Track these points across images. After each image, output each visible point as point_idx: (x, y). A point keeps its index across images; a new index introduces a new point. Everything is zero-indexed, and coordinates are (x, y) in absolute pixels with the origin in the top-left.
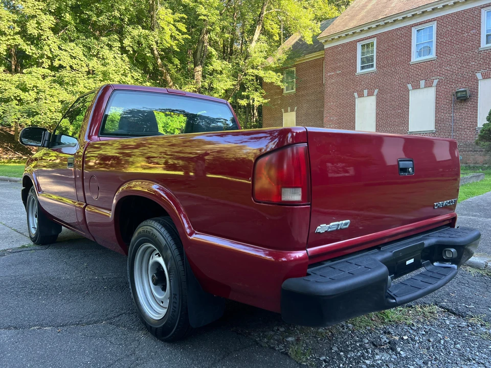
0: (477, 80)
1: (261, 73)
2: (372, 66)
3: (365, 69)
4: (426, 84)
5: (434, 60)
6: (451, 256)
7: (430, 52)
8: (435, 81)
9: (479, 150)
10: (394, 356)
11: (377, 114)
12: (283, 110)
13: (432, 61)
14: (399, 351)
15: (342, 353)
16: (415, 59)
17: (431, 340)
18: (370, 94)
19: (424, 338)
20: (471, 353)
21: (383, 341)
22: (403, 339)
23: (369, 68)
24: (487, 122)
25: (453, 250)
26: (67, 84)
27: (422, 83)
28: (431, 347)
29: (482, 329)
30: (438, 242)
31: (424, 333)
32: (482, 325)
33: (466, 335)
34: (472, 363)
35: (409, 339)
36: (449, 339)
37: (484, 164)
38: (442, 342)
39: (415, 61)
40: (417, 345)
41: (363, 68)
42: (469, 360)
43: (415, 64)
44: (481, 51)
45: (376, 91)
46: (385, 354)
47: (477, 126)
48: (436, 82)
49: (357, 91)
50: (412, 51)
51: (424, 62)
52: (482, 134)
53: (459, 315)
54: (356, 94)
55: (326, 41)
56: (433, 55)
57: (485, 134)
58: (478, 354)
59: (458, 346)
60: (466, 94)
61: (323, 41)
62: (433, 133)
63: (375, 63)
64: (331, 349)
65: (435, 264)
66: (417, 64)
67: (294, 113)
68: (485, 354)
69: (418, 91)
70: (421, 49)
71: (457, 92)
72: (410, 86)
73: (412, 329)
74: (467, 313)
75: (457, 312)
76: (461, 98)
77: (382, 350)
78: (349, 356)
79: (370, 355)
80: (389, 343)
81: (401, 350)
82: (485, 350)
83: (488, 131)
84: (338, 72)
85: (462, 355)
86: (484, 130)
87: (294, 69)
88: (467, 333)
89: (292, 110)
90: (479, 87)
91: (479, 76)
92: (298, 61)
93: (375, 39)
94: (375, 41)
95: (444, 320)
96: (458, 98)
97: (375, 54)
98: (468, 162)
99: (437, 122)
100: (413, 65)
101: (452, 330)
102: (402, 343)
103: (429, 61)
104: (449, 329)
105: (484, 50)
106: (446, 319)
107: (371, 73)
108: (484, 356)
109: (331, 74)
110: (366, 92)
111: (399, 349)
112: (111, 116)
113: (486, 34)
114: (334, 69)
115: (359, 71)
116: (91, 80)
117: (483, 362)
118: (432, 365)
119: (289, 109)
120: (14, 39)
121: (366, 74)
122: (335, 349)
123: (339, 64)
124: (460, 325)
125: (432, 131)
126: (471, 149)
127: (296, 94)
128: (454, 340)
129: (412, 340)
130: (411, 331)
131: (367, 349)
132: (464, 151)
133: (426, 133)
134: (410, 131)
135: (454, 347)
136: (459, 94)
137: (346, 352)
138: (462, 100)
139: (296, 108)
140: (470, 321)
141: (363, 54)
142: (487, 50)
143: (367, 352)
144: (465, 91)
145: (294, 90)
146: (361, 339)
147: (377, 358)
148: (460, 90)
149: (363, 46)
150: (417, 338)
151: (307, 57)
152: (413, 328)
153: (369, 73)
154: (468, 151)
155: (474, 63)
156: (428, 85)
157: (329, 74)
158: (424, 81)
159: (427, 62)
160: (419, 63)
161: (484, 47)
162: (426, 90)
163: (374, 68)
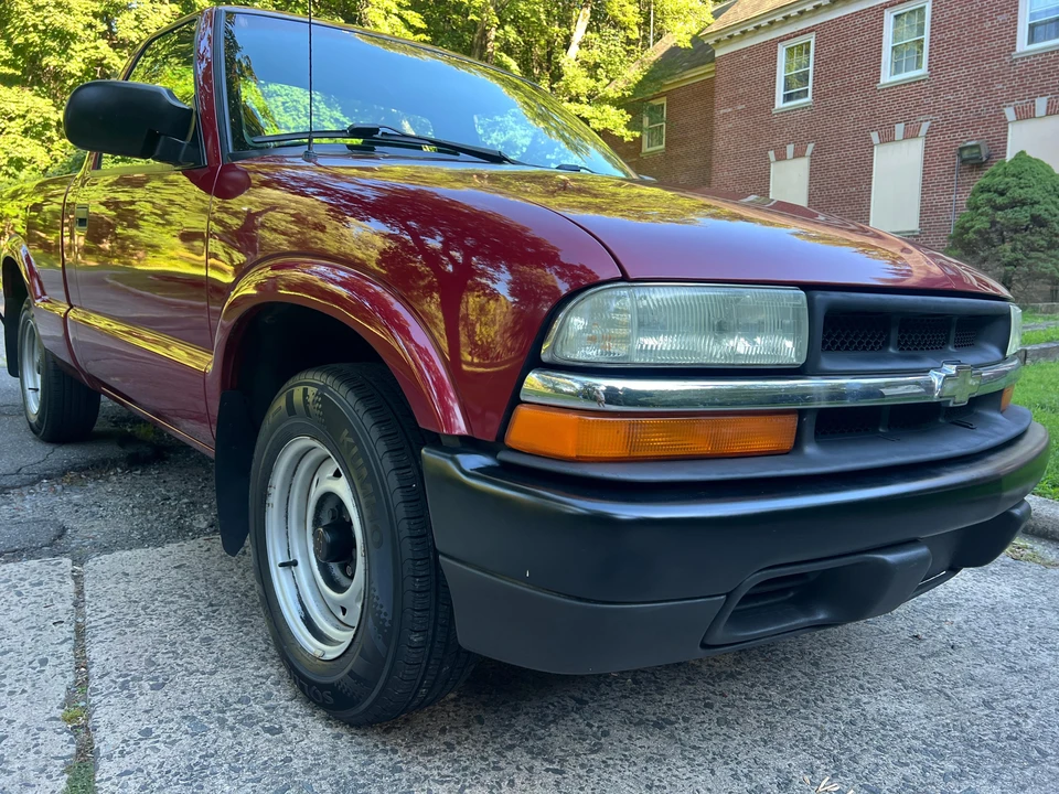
0: (1006, 123)
1: (587, 111)
2: (805, 93)
3: (791, 99)
4: (906, 130)
5: (924, 80)
7: (917, 65)
8: (923, 124)
11: (811, 196)
13: (919, 81)
16: (887, 77)
18: (798, 154)
23: (798, 97)
27: (900, 129)
39: (888, 81)
41: (788, 98)
43: (887, 89)
44: (1016, 60)
45: (811, 147)
48: (925, 127)
49: (775, 149)
50: (883, 61)
51: (905, 85)
54: (771, 154)
55: (718, 41)
56: (923, 71)
60: (980, 153)
61: (711, 42)
62: (915, 236)
63: (810, 87)
66: (892, 88)
69: (890, 147)
70: (901, 56)
71: (962, 149)
72: (875, 136)
76: (971, 162)
84: (739, 108)
87: (663, 101)
90: (1009, 137)
91: (1010, 113)
92: (670, 84)
93: (813, 34)
94: (812, 38)
96: (964, 161)
97: (811, 68)
99: (925, 211)
100: (883, 90)
103: (915, 82)
105: (1023, 59)
107: (804, 108)
109: (725, 111)
110: (790, 149)
113: (1028, 22)
114: (732, 102)
115: (780, 104)
120: (96, 48)
121: (793, 110)
123: (741, 91)
125: (913, 232)
127: (666, 156)
136: (966, 154)
138: (973, 166)
141: (788, 67)
142: (1028, 57)
144: (979, 146)
145: (663, 146)
148: (969, 144)
149: (790, 50)
151: (689, 74)
153: (799, 109)
155: (1001, 86)
156: (910, 135)
157: (722, 112)
158: (903, 124)
159: (910, 84)
160: (896, 87)
161: (1022, 50)
162: (905, 144)
163: (809, 99)
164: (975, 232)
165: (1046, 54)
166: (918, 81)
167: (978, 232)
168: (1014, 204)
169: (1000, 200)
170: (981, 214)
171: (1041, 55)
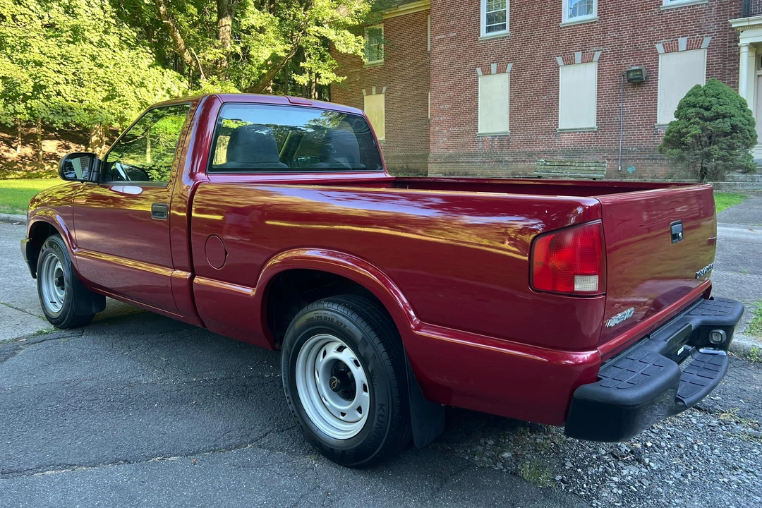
0: (657, 54)
1: (331, 34)
2: (504, 27)
3: (493, 31)
4: (583, 57)
5: (595, 22)
6: (720, 340)
7: (589, 11)
8: (596, 53)
9: (659, 158)
10: (644, 470)
11: (511, 102)
12: (364, 91)
13: (592, 23)
14: (647, 462)
15: (579, 470)
16: (566, 19)
17: (682, 446)
18: (500, 71)
19: (672, 443)
20: (735, 460)
21: (623, 450)
22: (646, 446)
23: (499, 30)
24: (676, 119)
25: (721, 332)
26: (13, 48)
27: (578, 56)
28: (684, 455)
29: (738, 427)
30: (703, 322)
31: (669, 436)
32: (737, 423)
33: (721, 436)
34: (739, 473)
35: (654, 446)
36: (702, 443)
37: (665, 178)
38: (696, 447)
39: (568, 21)
40: (666, 453)
41: (489, 30)
42: (735, 468)
43: (568, 27)
44: (663, 11)
45: (510, 66)
46: (633, 468)
47: (656, 122)
48: (597, 55)
49: (481, 66)
50: (563, 7)
51: (581, 25)
52: (668, 137)
53: (706, 410)
54: (479, 70)
56: (594, 15)
57: (673, 136)
58: (742, 460)
59: (716, 451)
60: (642, 74)
62: (594, 132)
63: (507, 23)
64: (564, 465)
65: (701, 350)
66: (571, 26)
67: (382, 97)
68: (751, 459)
69: (572, 68)
70: (576, 5)
71: (628, 72)
72: (559, 60)
73: (652, 432)
74: (716, 407)
75: (702, 407)
76: (634, 81)
77: (627, 463)
78: (590, 473)
79: (614, 470)
80: (632, 452)
81: (650, 461)
82: (749, 454)
83: (677, 133)
84: (451, 35)
85: (724, 463)
86: (671, 132)
87: (381, 27)
88: (722, 434)
89: (379, 92)
90: (660, 64)
91: (659, 47)
92: (388, 15)
95: (688, 418)
96: (629, 80)
97: (508, 9)
98: (643, 175)
99: (600, 114)
100: (564, 28)
101: (702, 432)
102: (646, 451)
103: (588, 23)
104: (699, 430)
105: (668, 10)
106: (690, 416)
107: (503, 38)
108: (750, 462)
109: (440, 37)
110: (494, 67)
111: (647, 460)
112: (87, 102)
114: (445, 31)
115: (483, 34)
116: (52, 42)
117: (752, 470)
118: (693, 478)
119: (374, 90)
121: (495, 39)
122: (569, 465)
123: (452, 23)
124: (711, 424)
125: (593, 128)
126: (647, 156)
127: (385, 68)
128: (709, 444)
129: (657, 446)
130: (652, 435)
131: (608, 463)
132: (640, 159)
133: (584, 132)
134: (560, 128)
135: (712, 453)
136: (631, 75)
137: (585, 468)
138: (635, 84)
139: (385, 88)
140: (722, 418)
141: (489, 8)
142: (672, 10)
143: (610, 466)
144: (640, 70)
145: (382, 60)
146: (595, 449)
147: (624, 474)
148: (633, 68)
150: (663, 444)
151: (402, 8)
152: (653, 430)
153: (500, 38)
154: (644, 159)
155: (652, 29)
156: (587, 60)
157: (437, 38)
158: (581, 52)
159: (584, 24)
160: (574, 26)
161: (667, 5)
162: (583, 66)
163: (507, 31)
164: (692, 136)
165: (685, 7)
166: (590, 23)
167: (694, 136)
168: (717, 116)
169: (707, 114)
170: (694, 123)
171: (681, 8)
